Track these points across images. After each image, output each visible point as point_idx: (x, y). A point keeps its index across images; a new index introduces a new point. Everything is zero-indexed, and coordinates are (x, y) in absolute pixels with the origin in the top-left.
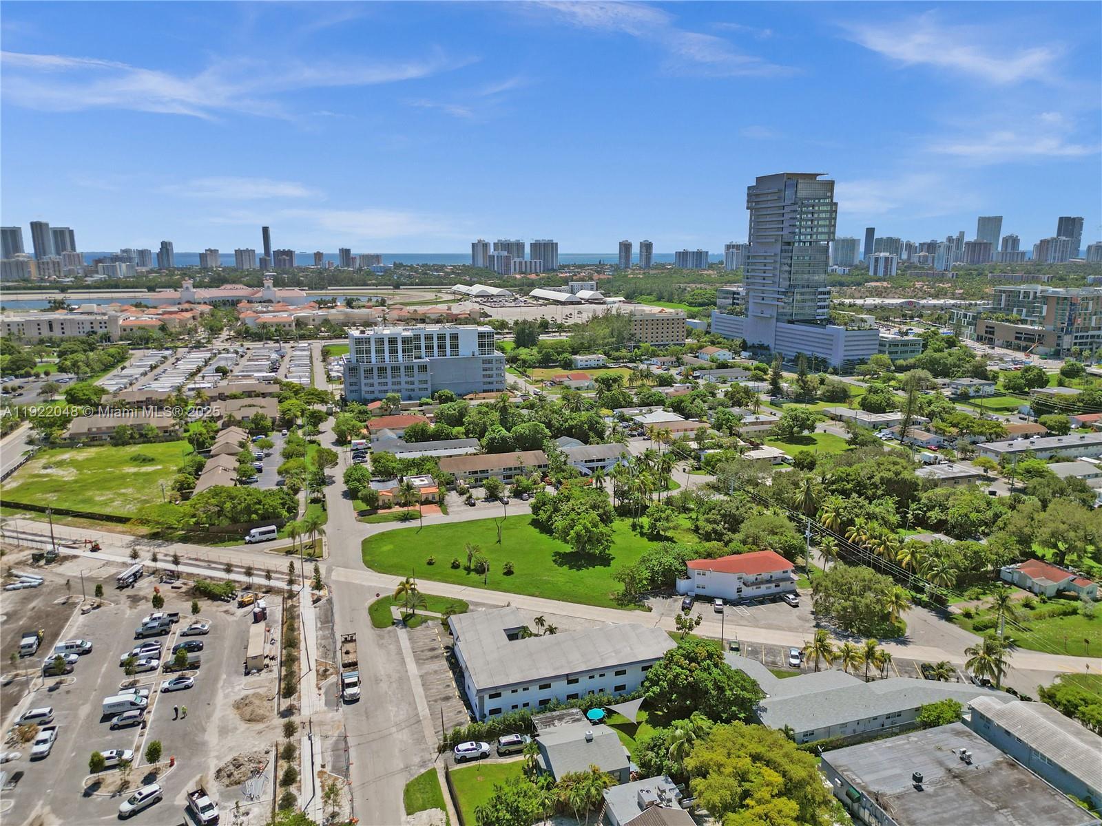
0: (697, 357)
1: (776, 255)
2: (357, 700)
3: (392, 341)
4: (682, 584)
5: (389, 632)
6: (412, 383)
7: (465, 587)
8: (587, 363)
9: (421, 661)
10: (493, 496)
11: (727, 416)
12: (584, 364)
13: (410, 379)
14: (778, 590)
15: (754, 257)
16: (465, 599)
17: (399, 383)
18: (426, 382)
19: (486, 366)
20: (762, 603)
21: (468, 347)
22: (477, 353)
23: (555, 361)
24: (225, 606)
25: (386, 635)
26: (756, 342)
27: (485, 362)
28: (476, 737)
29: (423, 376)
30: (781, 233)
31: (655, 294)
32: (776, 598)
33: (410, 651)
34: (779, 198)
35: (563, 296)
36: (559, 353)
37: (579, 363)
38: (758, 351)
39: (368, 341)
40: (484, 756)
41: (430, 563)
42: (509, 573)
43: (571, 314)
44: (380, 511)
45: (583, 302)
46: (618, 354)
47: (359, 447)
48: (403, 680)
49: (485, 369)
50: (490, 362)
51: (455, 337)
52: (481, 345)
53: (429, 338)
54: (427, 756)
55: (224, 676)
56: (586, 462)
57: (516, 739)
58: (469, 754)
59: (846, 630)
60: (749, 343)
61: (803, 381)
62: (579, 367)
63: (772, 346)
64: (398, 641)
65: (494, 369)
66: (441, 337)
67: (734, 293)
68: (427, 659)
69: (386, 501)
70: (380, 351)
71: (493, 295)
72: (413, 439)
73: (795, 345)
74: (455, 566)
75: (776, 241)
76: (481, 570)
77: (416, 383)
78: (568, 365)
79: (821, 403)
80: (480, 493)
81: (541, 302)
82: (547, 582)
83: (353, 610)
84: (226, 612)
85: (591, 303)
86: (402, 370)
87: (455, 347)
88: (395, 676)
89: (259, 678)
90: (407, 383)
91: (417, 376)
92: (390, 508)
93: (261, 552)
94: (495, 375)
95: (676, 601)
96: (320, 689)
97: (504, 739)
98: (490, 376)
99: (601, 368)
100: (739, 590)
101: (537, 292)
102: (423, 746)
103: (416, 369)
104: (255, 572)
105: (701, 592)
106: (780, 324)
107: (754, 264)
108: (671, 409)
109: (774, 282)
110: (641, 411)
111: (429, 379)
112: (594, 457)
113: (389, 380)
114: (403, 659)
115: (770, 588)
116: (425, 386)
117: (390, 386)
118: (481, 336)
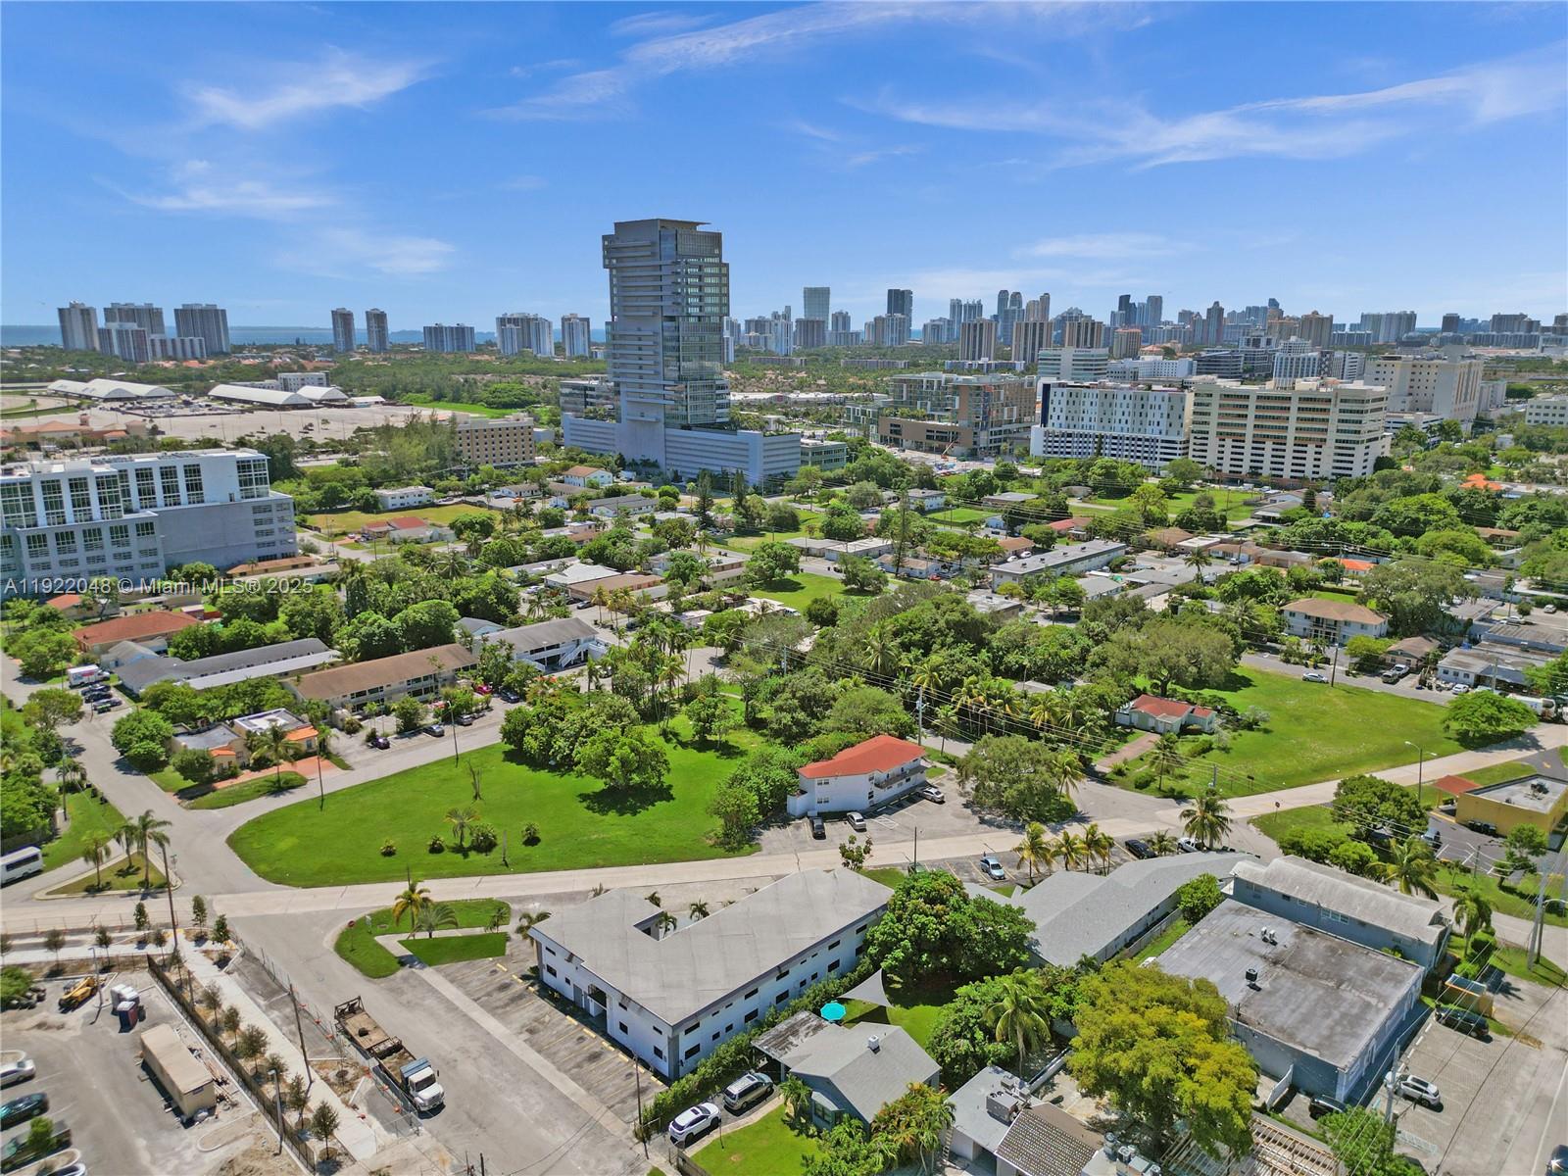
0: (562, 482)
1: (655, 334)
2: (441, 1107)
3: (78, 484)
4: (795, 803)
5: (405, 979)
6: (128, 556)
7: (478, 879)
8: (402, 501)
9: (500, 1011)
10: (410, 727)
12: (398, 502)
13: (122, 550)
14: (909, 785)
15: (622, 337)
16: (495, 896)
17: (101, 559)
18: (153, 552)
19: (259, 516)
20: (901, 806)
21: (221, 486)
22: (237, 496)
23: (344, 501)
24: (30, 1018)
25: (405, 987)
26: (638, 458)
27: (257, 509)
28: (684, 1102)
29: (147, 542)
30: (660, 303)
31: (429, 390)
32: (914, 796)
33: (467, 999)
34: (653, 254)
35: (280, 397)
36: (352, 488)
37: (390, 502)
38: (644, 469)
39: (26, 487)
40: (716, 1123)
41: (389, 853)
42: (532, 840)
43: (311, 425)
44: (220, 785)
45: (314, 405)
46: (445, 483)
47: (85, 680)
48: (493, 1049)
49: (258, 522)
50: (267, 509)
51: (193, 471)
52: (243, 483)
53: (143, 474)
54: (629, 1155)
55: (141, 1143)
56: (532, 652)
57: (751, 1083)
58: (696, 1129)
59: (1016, 819)
60: (628, 459)
61: (744, 507)
62: (391, 507)
63: (662, 462)
64: (433, 991)
65: (275, 520)
66: (168, 473)
67: (586, 388)
68: (507, 1005)
69: (226, 765)
70: (53, 505)
71: (138, 397)
72: (196, 653)
73: (699, 460)
74: (436, 849)
75: (655, 314)
76: (486, 845)
77: (135, 555)
78: (370, 506)
79: (769, 535)
80: (387, 725)
81: (237, 406)
82: (604, 842)
83: (309, 960)
84: (40, 1026)
85: (330, 406)
86: (106, 534)
87: (194, 487)
88: (474, 1047)
89: (218, 1125)
90: (116, 556)
91: (136, 543)
92: (234, 776)
93: (29, 899)
94: (276, 530)
95: (798, 827)
96: (354, 1107)
97: (736, 1088)
98: (269, 533)
99: (425, 506)
100: (871, 796)
101: (221, 390)
102: (610, 1141)
103: (132, 532)
104: (68, 938)
105: (824, 808)
106: (670, 431)
107: (622, 346)
108: (590, 560)
109: (657, 373)
110: (549, 566)
111: (159, 546)
112: (545, 644)
113: (81, 554)
114: (465, 1015)
115: (901, 784)
116: (151, 560)
117: (83, 566)
118: (244, 467)
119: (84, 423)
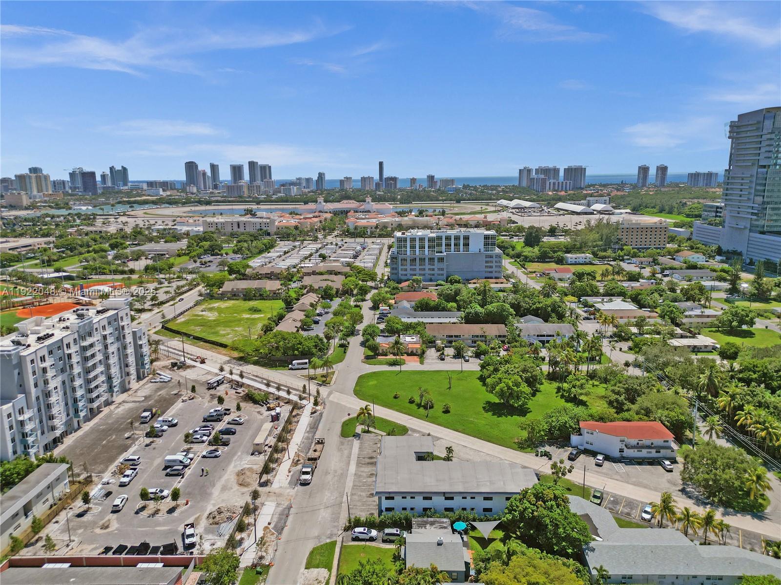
0: (674, 259)
1: (752, 176)
2: (309, 484)
3: (422, 239)
4: (575, 439)
5: (349, 441)
6: (433, 270)
7: (411, 417)
8: (576, 260)
9: (360, 465)
10: (459, 355)
11: (671, 308)
12: (573, 261)
13: (432, 267)
14: (658, 455)
15: (733, 178)
16: (408, 425)
17: (424, 269)
18: (442, 269)
19: (487, 259)
20: (640, 464)
21: (476, 245)
22: (482, 250)
24: (258, 408)
25: (346, 443)
27: (487, 256)
28: (370, 525)
29: (441, 265)
30: (758, 158)
32: (653, 462)
33: (356, 456)
34: (758, 129)
35: (579, 208)
36: (554, 252)
37: (570, 260)
39: (405, 240)
40: (372, 539)
41: (395, 397)
42: (447, 411)
43: (580, 222)
44: (379, 357)
45: (595, 212)
46: (604, 254)
47: (384, 312)
48: (343, 476)
49: (487, 262)
50: (491, 257)
51: (466, 238)
52: (486, 244)
53: (448, 238)
54: (335, 531)
55: (239, 454)
56: (538, 336)
57: (395, 532)
58: (361, 536)
62: (569, 263)
64: (351, 448)
65: (494, 262)
66: (457, 238)
67: (717, 207)
68: (365, 464)
69: (385, 350)
70: (413, 247)
71: (525, 207)
72: (420, 309)
73: (765, 253)
74: (411, 402)
75: (753, 164)
76: (428, 406)
77: (436, 269)
78: (560, 261)
82: (472, 422)
83: (333, 422)
84: (259, 412)
85: (602, 214)
86: (427, 260)
87: (466, 245)
88: (340, 472)
89: (258, 458)
90: (429, 269)
91: (437, 266)
92: (386, 355)
93: (295, 376)
94: (494, 267)
95: (566, 451)
96: (290, 472)
97: (387, 531)
98: (491, 267)
99: (587, 264)
100: (621, 451)
101: (560, 205)
102: (336, 524)
103: (436, 260)
104: (282, 388)
105: (589, 447)
106: (752, 234)
107: (732, 183)
108: (630, 300)
109: (749, 199)
110: (603, 300)
111: (445, 267)
112: (545, 333)
113: (418, 267)
114: (349, 461)
115: (650, 452)
116: (441, 272)
117: (418, 272)
118: (487, 238)
119: (485, 217)
